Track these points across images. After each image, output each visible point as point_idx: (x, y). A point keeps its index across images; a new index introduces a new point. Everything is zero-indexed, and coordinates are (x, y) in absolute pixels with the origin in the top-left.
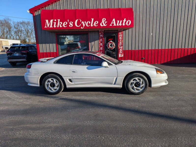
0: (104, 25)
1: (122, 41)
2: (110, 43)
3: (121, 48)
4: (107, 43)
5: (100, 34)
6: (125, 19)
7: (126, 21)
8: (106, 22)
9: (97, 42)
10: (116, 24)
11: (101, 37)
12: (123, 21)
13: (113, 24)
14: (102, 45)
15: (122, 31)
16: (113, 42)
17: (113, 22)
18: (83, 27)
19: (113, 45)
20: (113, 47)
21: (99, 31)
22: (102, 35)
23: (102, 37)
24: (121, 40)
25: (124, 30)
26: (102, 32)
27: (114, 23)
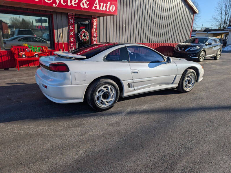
0: (86, 6)
1: (96, 31)
2: (83, 32)
3: (95, 40)
4: (79, 33)
5: (70, 19)
6: (109, 3)
7: (110, 5)
8: (88, 3)
9: (65, 29)
10: (100, 7)
11: (71, 22)
12: (107, 5)
13: (96, 7)
14: (73, 35)
15: (96, 18)
16: (86, 31)
17: (96, 4)
18: (56, 4)
19: (87, 35)
20: (86, 38)
21: (68, 13)
22: (72, 20)
23: (73, 22)
24: (95, 29)
25: (98, 17)
26: (72, 16)
27: (98, 6)
